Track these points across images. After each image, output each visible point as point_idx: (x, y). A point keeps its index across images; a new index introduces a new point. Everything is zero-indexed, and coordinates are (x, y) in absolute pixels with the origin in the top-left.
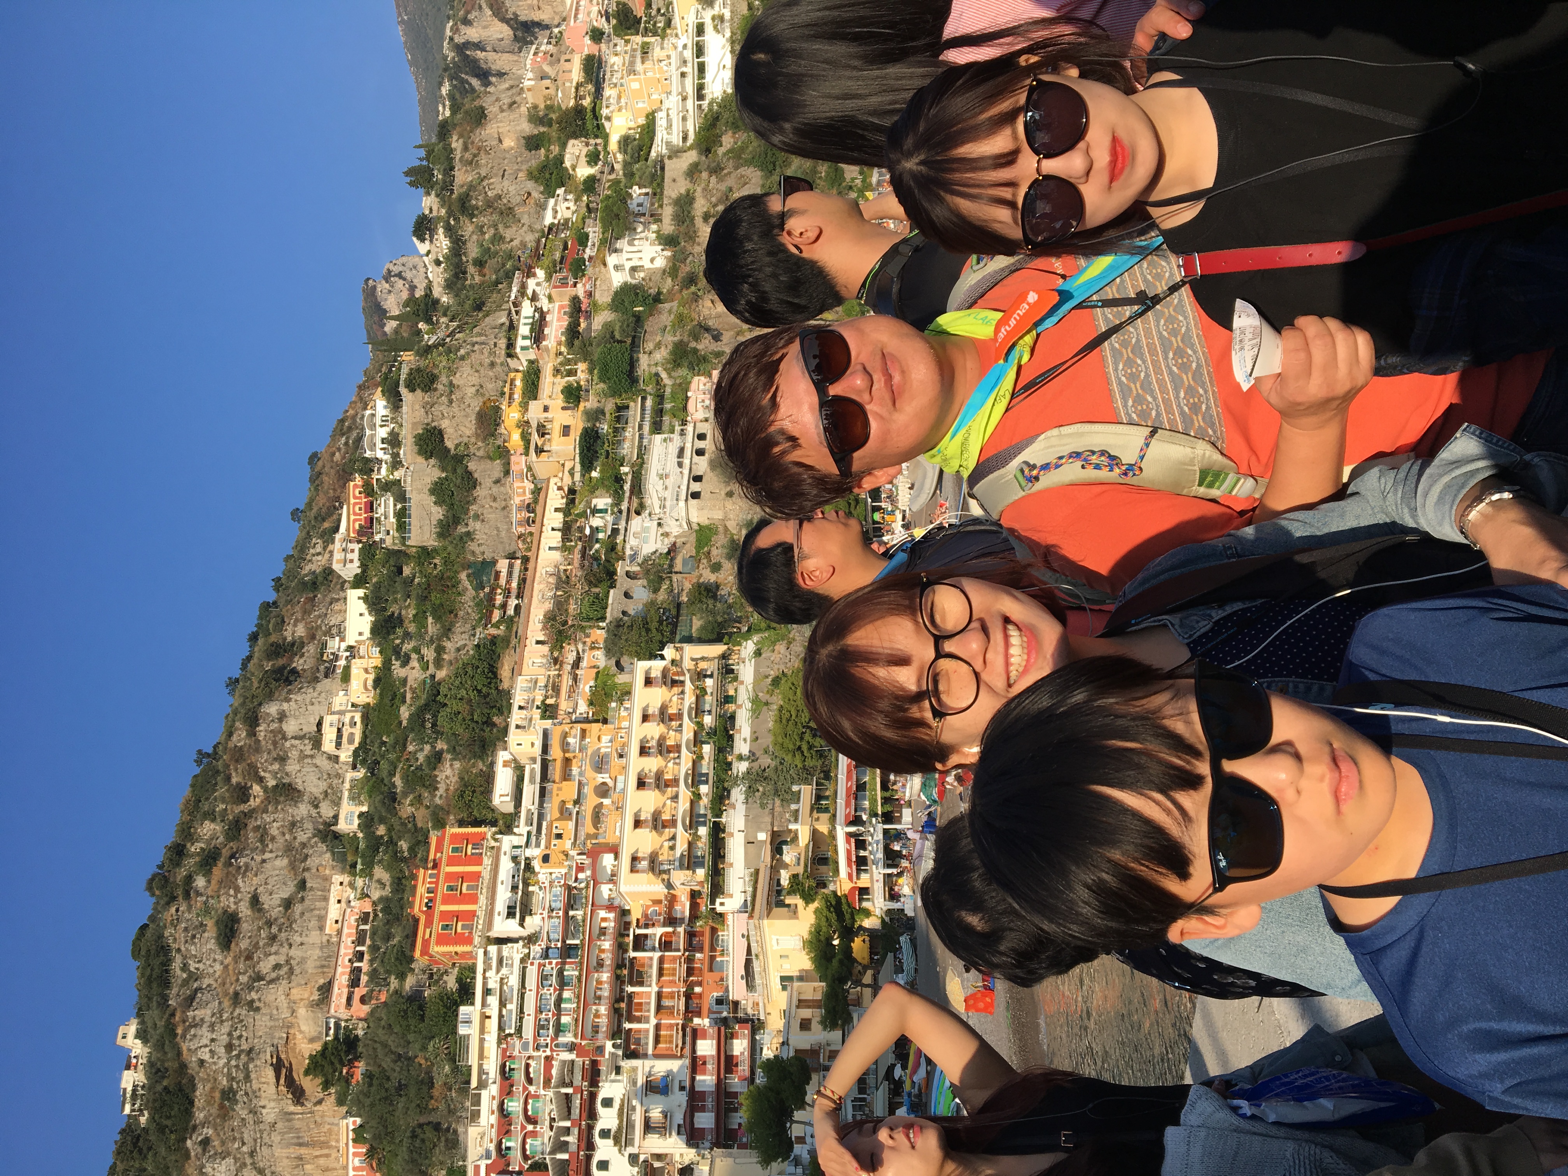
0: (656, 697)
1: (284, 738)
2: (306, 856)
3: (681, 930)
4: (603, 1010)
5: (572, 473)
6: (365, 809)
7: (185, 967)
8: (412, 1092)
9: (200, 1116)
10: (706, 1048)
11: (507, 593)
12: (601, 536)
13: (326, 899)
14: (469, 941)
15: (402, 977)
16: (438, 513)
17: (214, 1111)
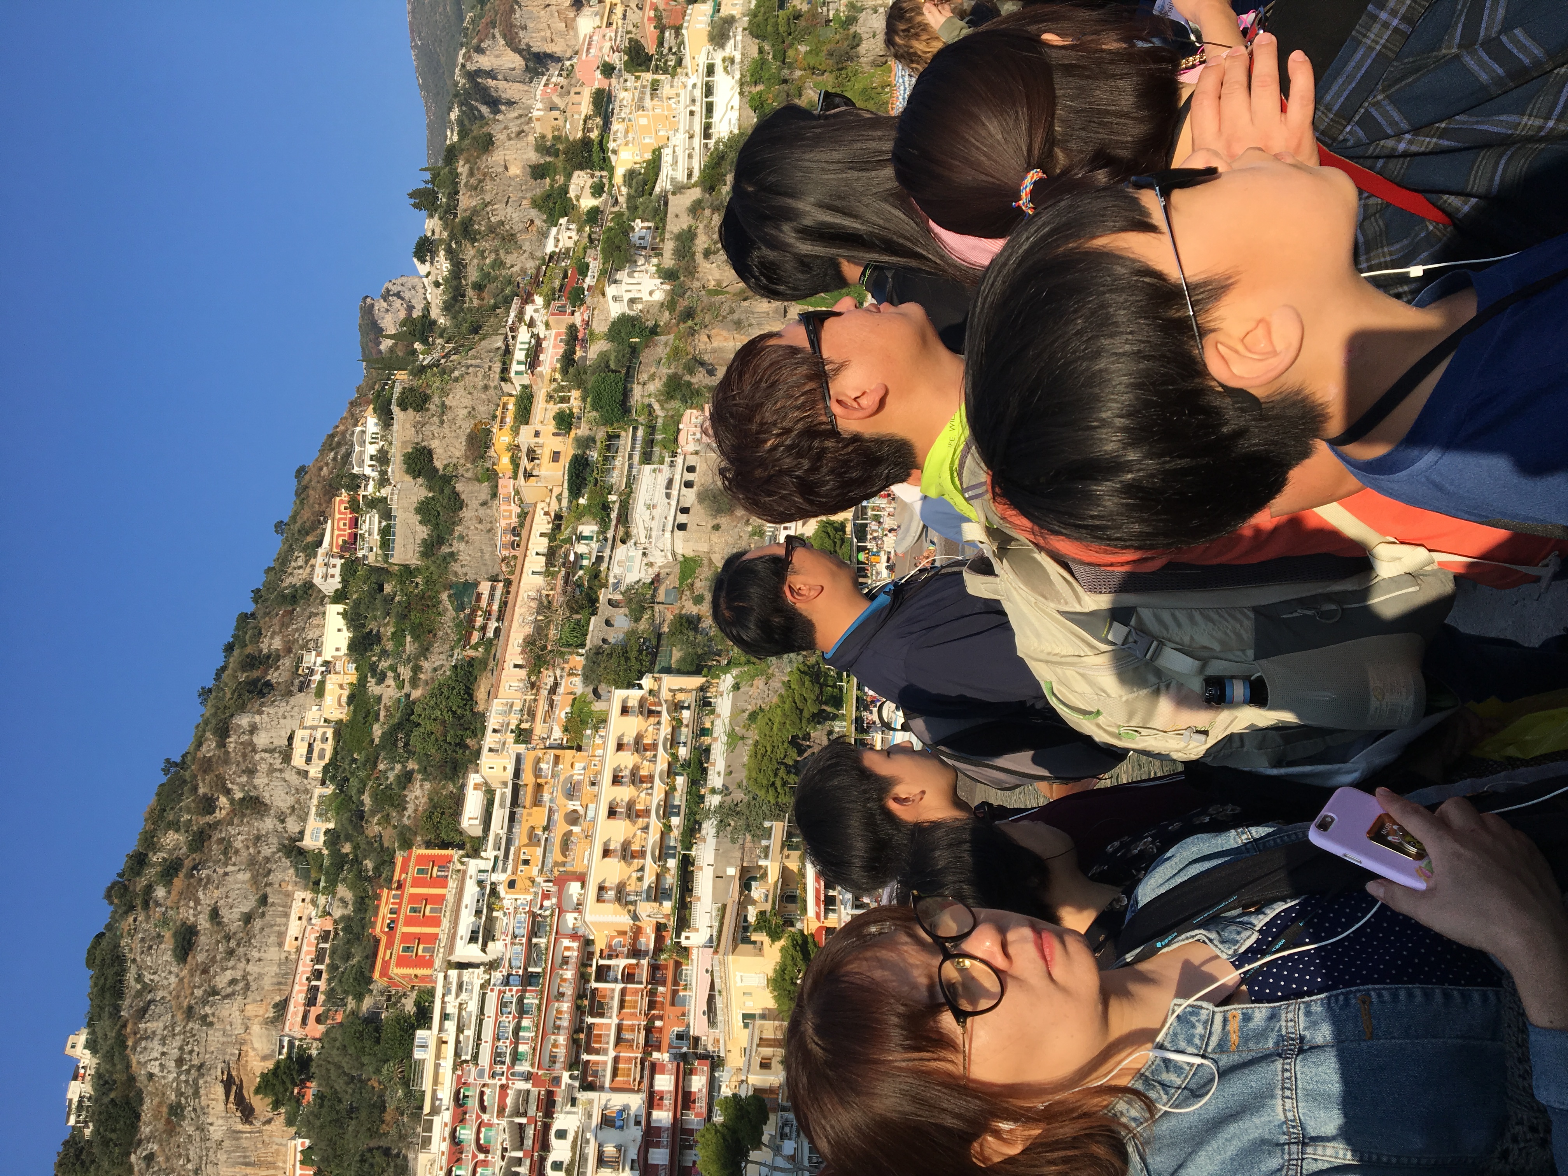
0: (632, 725)
1: (254, 750)
2: (270, 871)
3: (644, 962)
4: (562, 1040)
5: (559, 499)
6: (331, 826)
7: (139, 978)
8: (363, 1115)
9: (145, 1130)
10: (664, 1083)
11: (488, 615)
12: (585, 562)
13: (287, 915)
14: (429, 964)
15: (359, 998)
16: (423, 532)
17: (161, 1125)
